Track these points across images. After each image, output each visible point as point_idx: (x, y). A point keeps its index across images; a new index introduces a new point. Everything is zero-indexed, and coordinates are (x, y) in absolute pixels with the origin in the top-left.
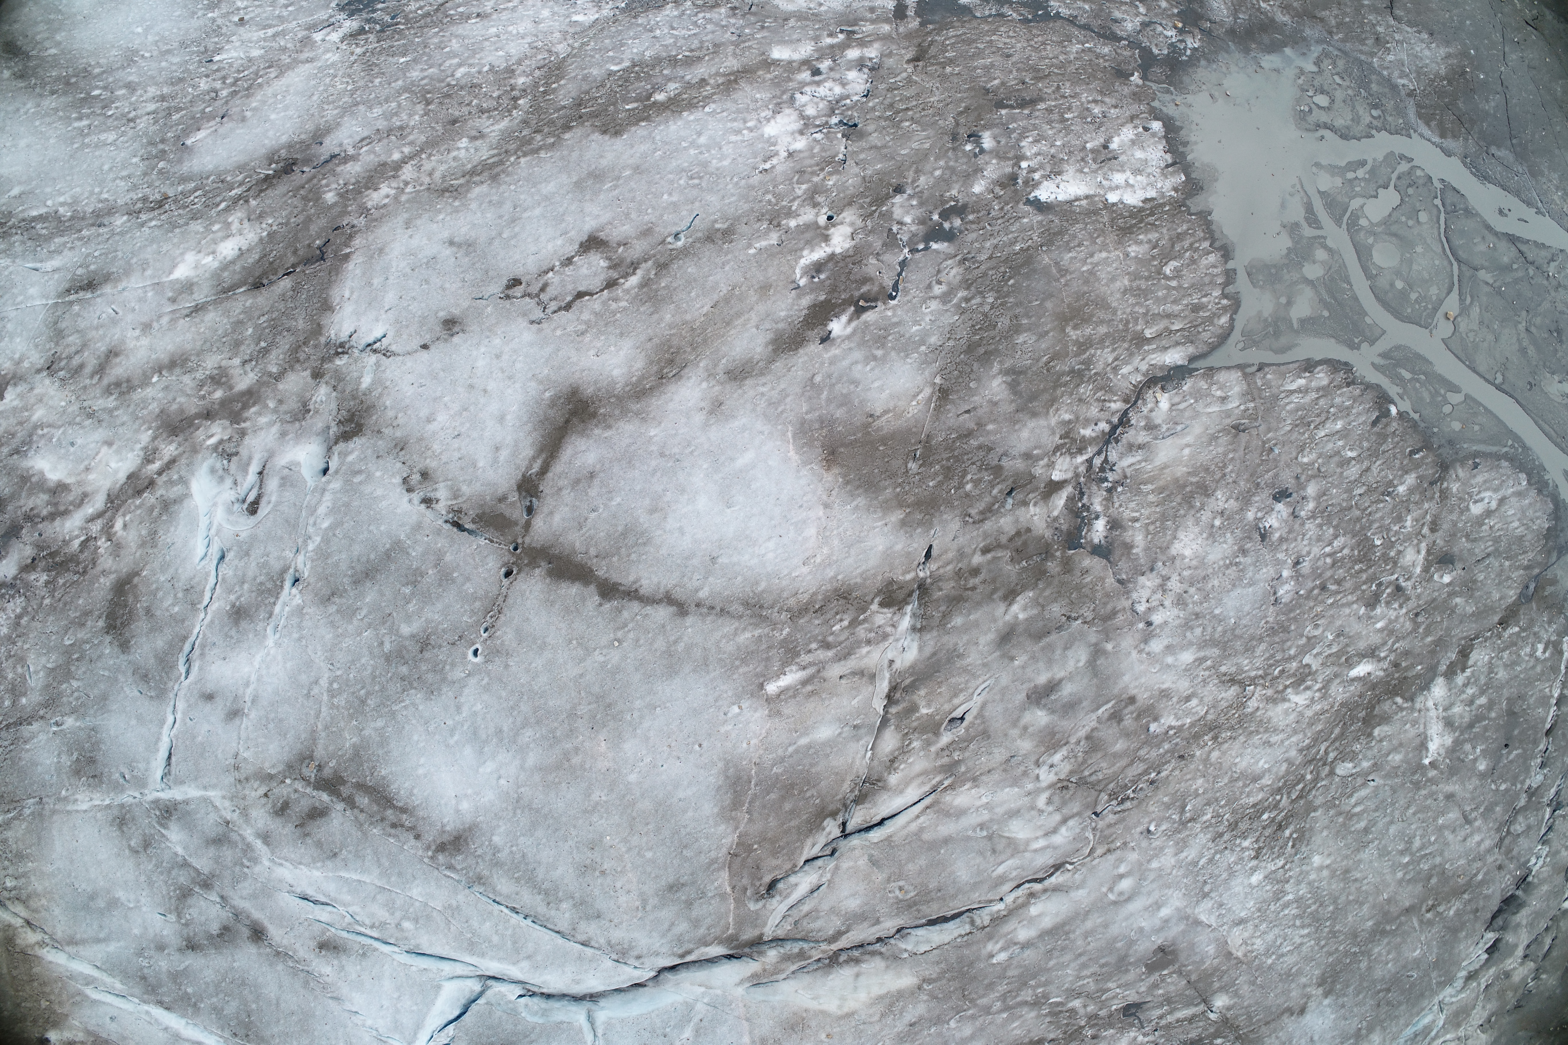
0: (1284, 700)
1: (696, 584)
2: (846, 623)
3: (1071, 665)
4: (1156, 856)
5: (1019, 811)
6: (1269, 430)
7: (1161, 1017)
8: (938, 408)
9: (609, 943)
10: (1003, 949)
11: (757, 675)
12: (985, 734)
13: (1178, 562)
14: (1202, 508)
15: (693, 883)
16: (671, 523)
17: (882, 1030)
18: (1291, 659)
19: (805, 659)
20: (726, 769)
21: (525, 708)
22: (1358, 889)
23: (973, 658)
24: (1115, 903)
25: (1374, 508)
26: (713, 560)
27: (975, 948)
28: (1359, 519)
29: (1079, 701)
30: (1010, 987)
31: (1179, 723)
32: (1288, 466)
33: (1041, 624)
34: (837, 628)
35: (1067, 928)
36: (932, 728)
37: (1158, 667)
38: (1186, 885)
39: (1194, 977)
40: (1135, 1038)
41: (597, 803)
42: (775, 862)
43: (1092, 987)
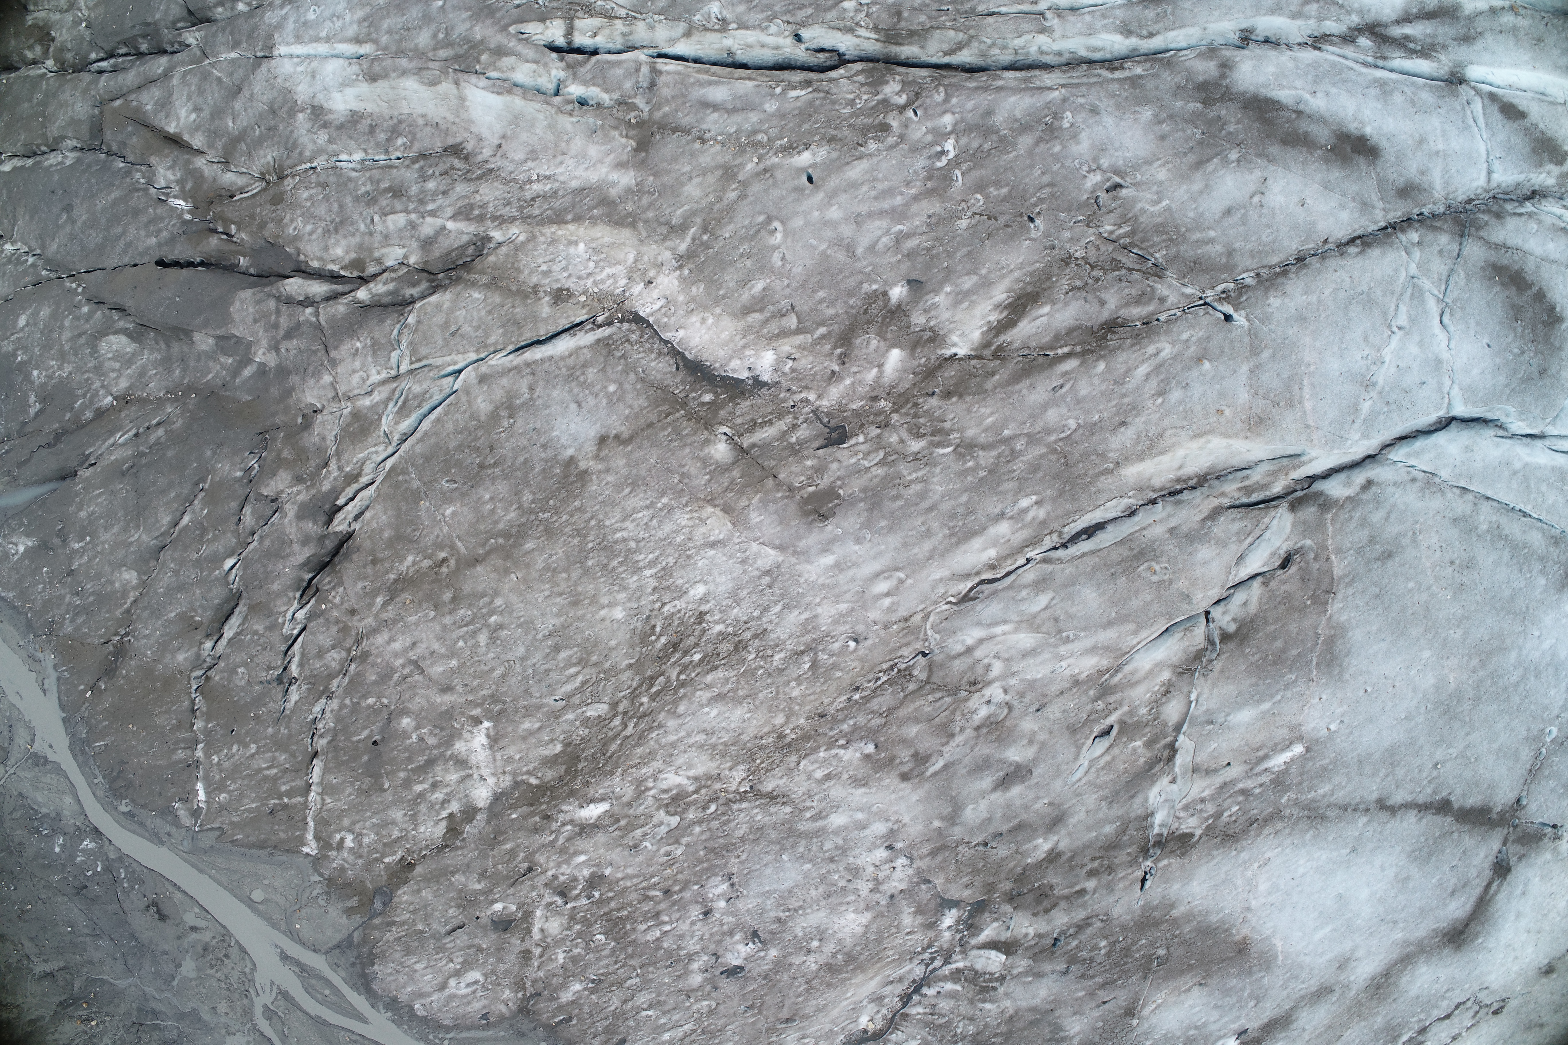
0: (696, 779)
1: (1370, 828)
2: (1226, 814)
3: (983, 805)
4: (842, 615)
5: (1024, 656)
6: (753, 1023)
7: (795, 427)
8: (1136, 1000)
9: (1443, 493)
10: (1025, 511)
11: (1312, 758)
12: (1073, 730)
13: (862, 905)
14: (834, 955)
15: (1368, 562)
16: (1391, 873)
17: (1161, 419)
18: (699, 822)
19: (1266, 778)
20: (1341, 673)
21: (1516, 699)
22: (555, 584)
23: (1091, 799)
24: (897, 569)
25: (611, 969)
26: (1354, 850)
27: (1060, 512)
28: (631, 957)
29: (970, 773)
30: (1009, 467)
31: (833, 752)
32: (728, 997)
33: (1020, 838)
34: (1235, 809)
35: (954, 540)
36: (1128, 729)
37: (874, 809)
38: (799, 586)
39: (770, 482)
40: (819, 397)
41: (1458, 626)
42: (1287, 587)
43: (903, 468)
